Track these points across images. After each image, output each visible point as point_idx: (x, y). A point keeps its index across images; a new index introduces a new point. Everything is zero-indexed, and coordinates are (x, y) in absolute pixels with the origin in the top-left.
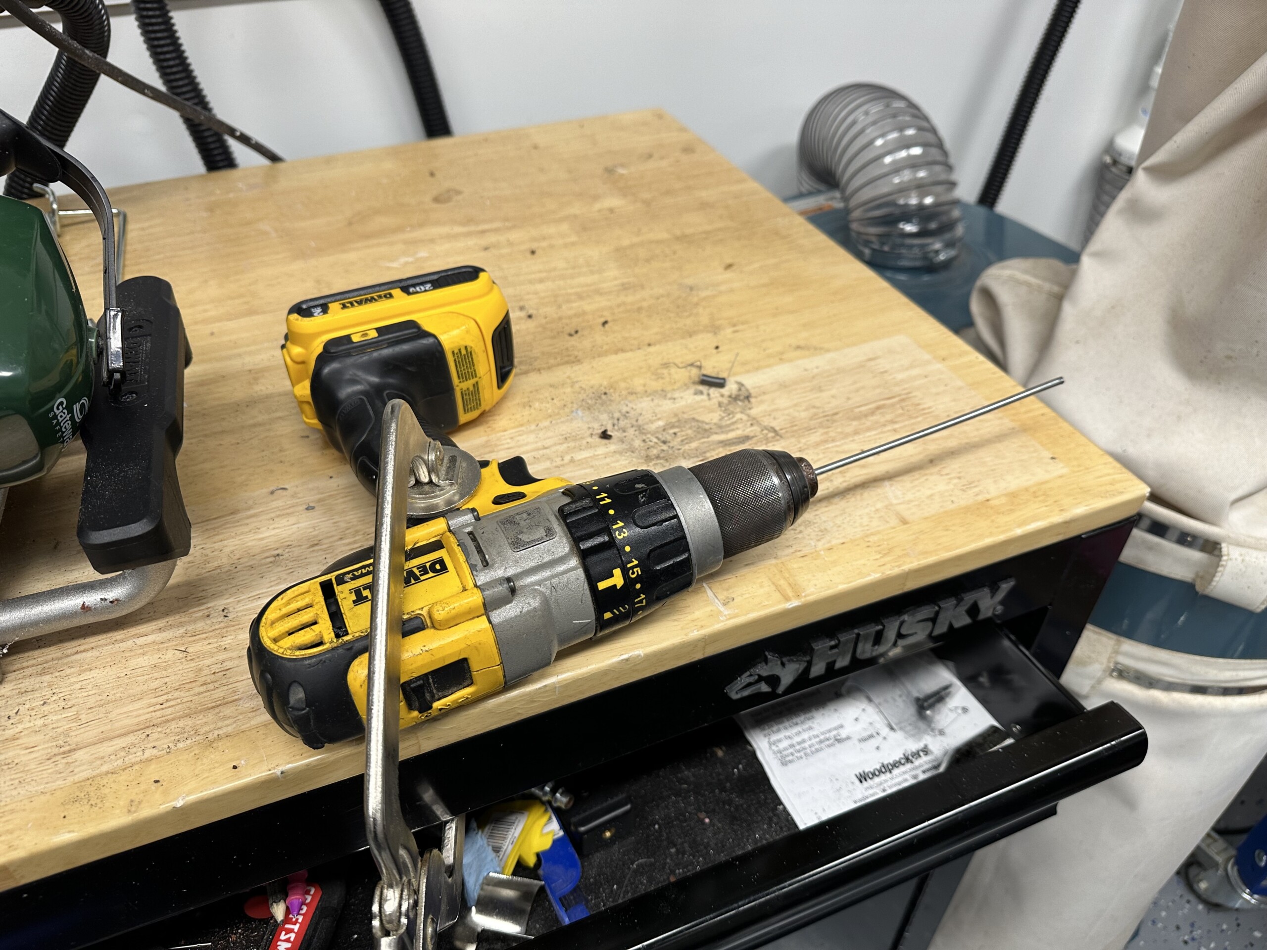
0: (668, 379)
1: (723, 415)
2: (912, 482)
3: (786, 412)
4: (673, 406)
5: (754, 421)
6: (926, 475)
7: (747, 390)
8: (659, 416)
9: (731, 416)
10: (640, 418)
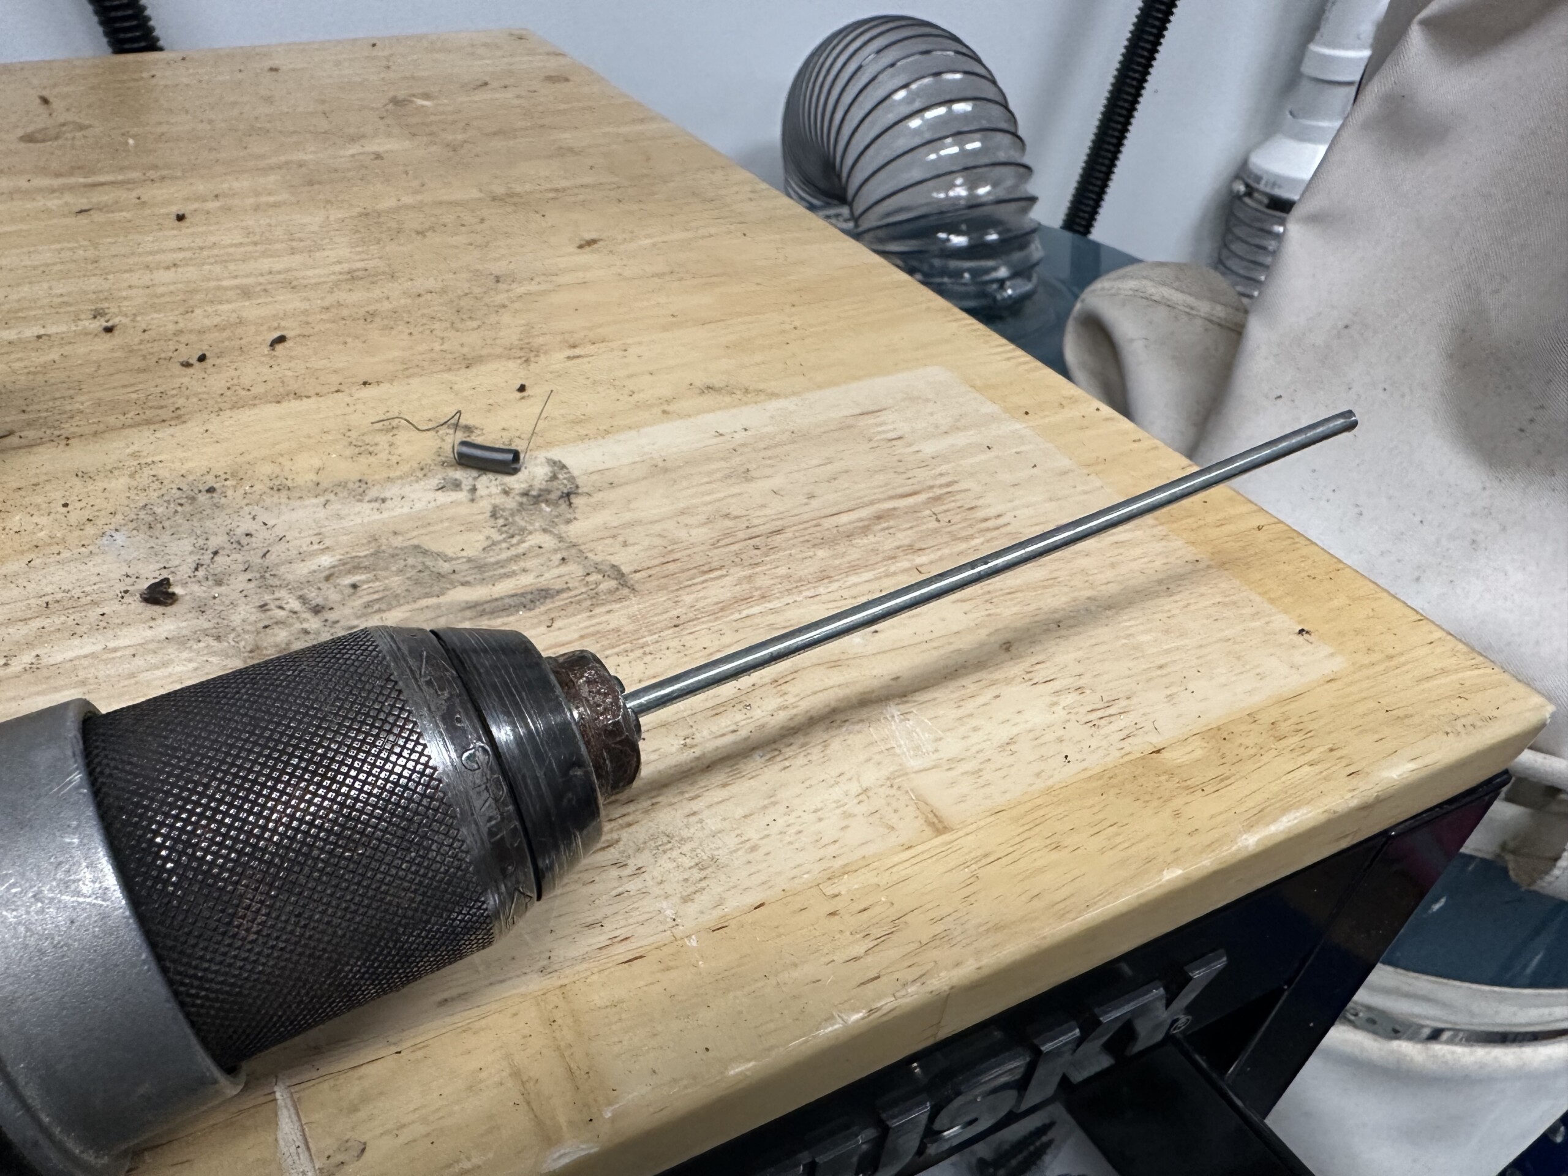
0: (383, 456)
1: (497, 537)
2: (959, 703)
3: (657, 528)
4: (377, 516)
5: (571, 551)
6: (993, 684)
7: (572, 479)
8: (328, 542)
9: (514, 541)
10: (277, 550)
